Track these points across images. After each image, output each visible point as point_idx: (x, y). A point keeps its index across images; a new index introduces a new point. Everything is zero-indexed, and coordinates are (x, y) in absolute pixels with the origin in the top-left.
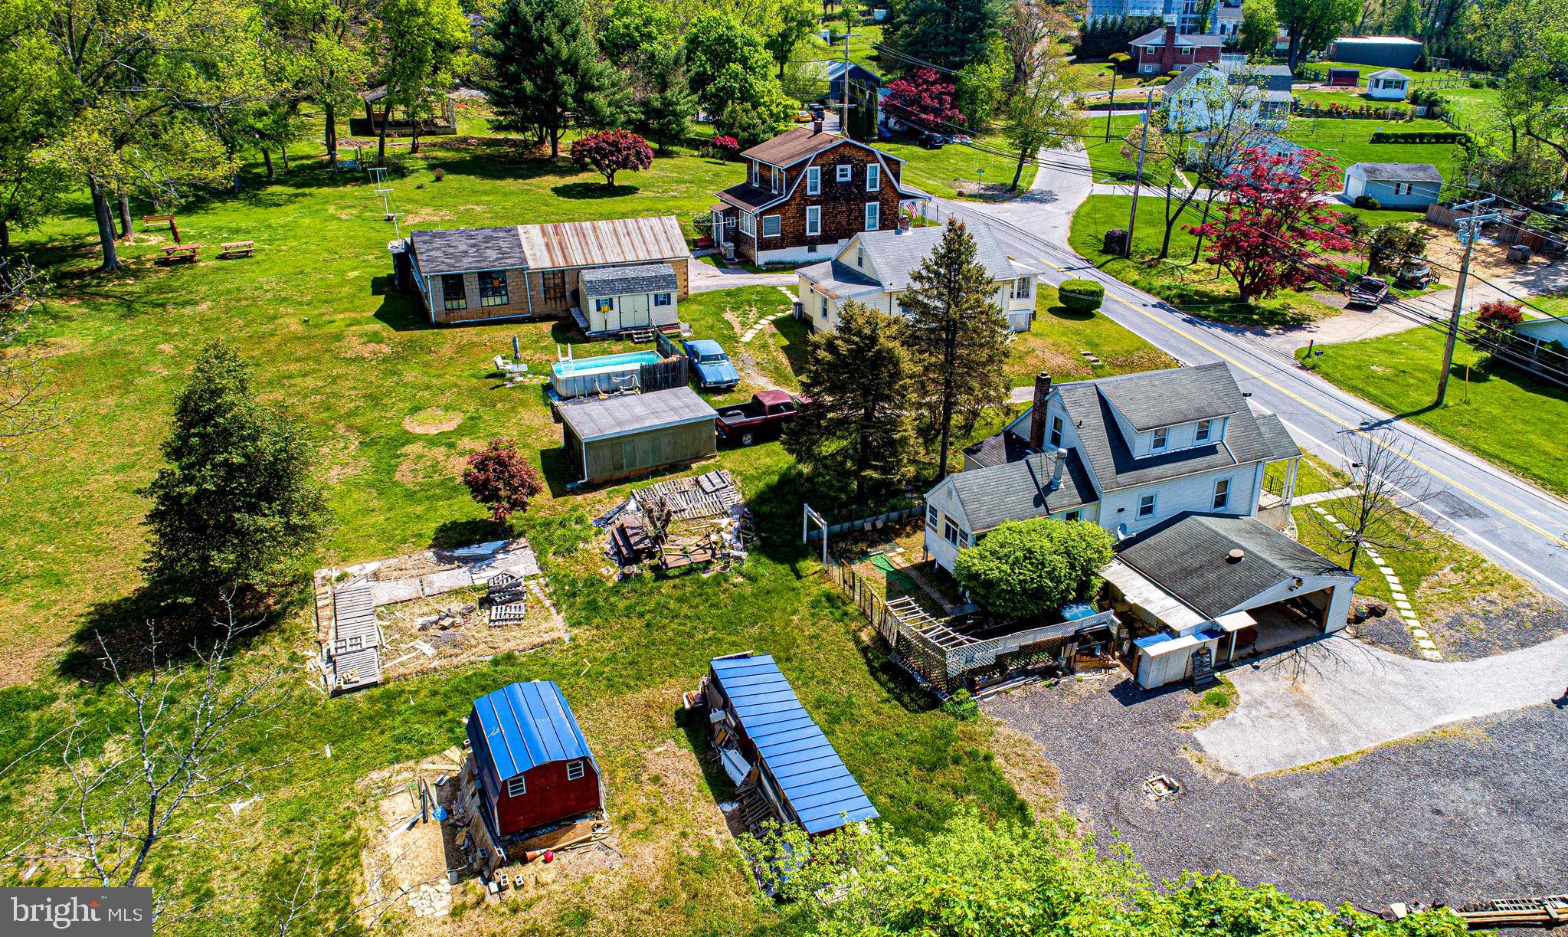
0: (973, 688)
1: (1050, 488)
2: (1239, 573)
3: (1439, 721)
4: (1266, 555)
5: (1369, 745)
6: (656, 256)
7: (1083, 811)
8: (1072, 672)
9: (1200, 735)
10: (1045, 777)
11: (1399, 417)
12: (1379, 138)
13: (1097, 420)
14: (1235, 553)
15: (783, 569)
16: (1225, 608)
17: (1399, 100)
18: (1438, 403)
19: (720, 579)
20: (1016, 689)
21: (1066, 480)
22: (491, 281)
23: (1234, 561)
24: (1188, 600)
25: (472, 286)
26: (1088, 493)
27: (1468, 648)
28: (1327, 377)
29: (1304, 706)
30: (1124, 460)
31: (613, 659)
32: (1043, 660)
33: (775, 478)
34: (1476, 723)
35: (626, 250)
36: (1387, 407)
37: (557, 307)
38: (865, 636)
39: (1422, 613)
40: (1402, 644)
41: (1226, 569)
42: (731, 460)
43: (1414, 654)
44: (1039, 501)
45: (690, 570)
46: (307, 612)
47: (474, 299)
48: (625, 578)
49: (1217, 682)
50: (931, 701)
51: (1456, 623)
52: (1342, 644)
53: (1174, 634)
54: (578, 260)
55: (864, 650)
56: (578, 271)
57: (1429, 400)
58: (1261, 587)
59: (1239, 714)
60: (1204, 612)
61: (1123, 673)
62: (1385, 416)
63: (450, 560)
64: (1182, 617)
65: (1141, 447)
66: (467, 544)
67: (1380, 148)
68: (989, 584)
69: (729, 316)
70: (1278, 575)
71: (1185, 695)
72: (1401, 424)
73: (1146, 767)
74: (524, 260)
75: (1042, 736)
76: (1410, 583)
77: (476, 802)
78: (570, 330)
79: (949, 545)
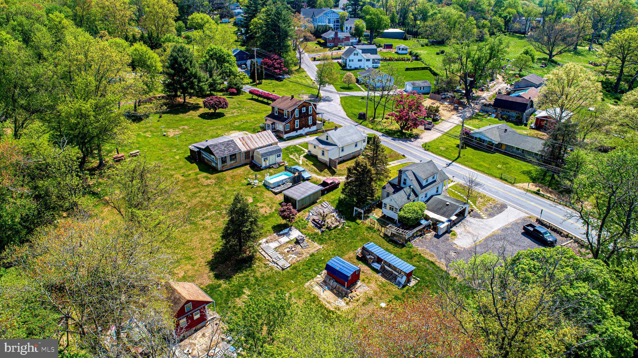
0: (410, 241)
1: (409, 195)
2: (450, 208)
3: (493, 230)
4: (453, 203)
5: (484, 238)
6: (271, 143)
7: (442, 260)
8: (424, 234)
9: (454, 242)
10: (432, 256)
11: (453, 161)
12: (407, 69)
13: (414, 179)
14: (448, 203)
15: (354, 223)
16: (451, 216)
17: (406, 54)
18: (459, 157)
19: (343, 228)
20: (416, 239)
21: (412, 194)
22: (233, 157)
23: (447, 205)
24: (443, 215)
25: (228, 159)
26: (416, 195)
27: (491, 215)
28: (432, 152)
29: (469, 232)
30: (422, 187)
31: (334, 250)
32: (419, 233)
33: (337, 201)
34: (499, 230)
35: (263, 142)
36: (449, 159)
37: (248, 161)
38: (382, 234)
39: (480, 209)
40: (479, 217)
41: (447, 207)
42: (325, 197)
43: (482, 218)
44: (408, 199)
45: (335, 227)
46: (258, 253)
47: (229, 163)
48: (322, 232)
49: (451, 231)
50: (403, 246)
51: (486, 210)
52: (468, 218)
53: (443, 223)
54: (253, 147)
55: (384, 238)
56: (253, 151)
57: (456, 156)
58: (456, 210)
59: (459, 236)
60: (447, 217)
61: (434, 233)
62: (450, 162)
63: (281, 235)
64: (444, 219)
65: (424, 183)
66: (282, 230)
67: (408, 72)
68: (408, 219)
69: (291, 156)
70: (458, 207)
71: (447, 235)
72: (454, 163)
73: (449, 250)
74: (240, 150)
75: (427, 248)
76: (475, 203)
77: (335, 283)
78: (256, 167)
79: (391, 211)
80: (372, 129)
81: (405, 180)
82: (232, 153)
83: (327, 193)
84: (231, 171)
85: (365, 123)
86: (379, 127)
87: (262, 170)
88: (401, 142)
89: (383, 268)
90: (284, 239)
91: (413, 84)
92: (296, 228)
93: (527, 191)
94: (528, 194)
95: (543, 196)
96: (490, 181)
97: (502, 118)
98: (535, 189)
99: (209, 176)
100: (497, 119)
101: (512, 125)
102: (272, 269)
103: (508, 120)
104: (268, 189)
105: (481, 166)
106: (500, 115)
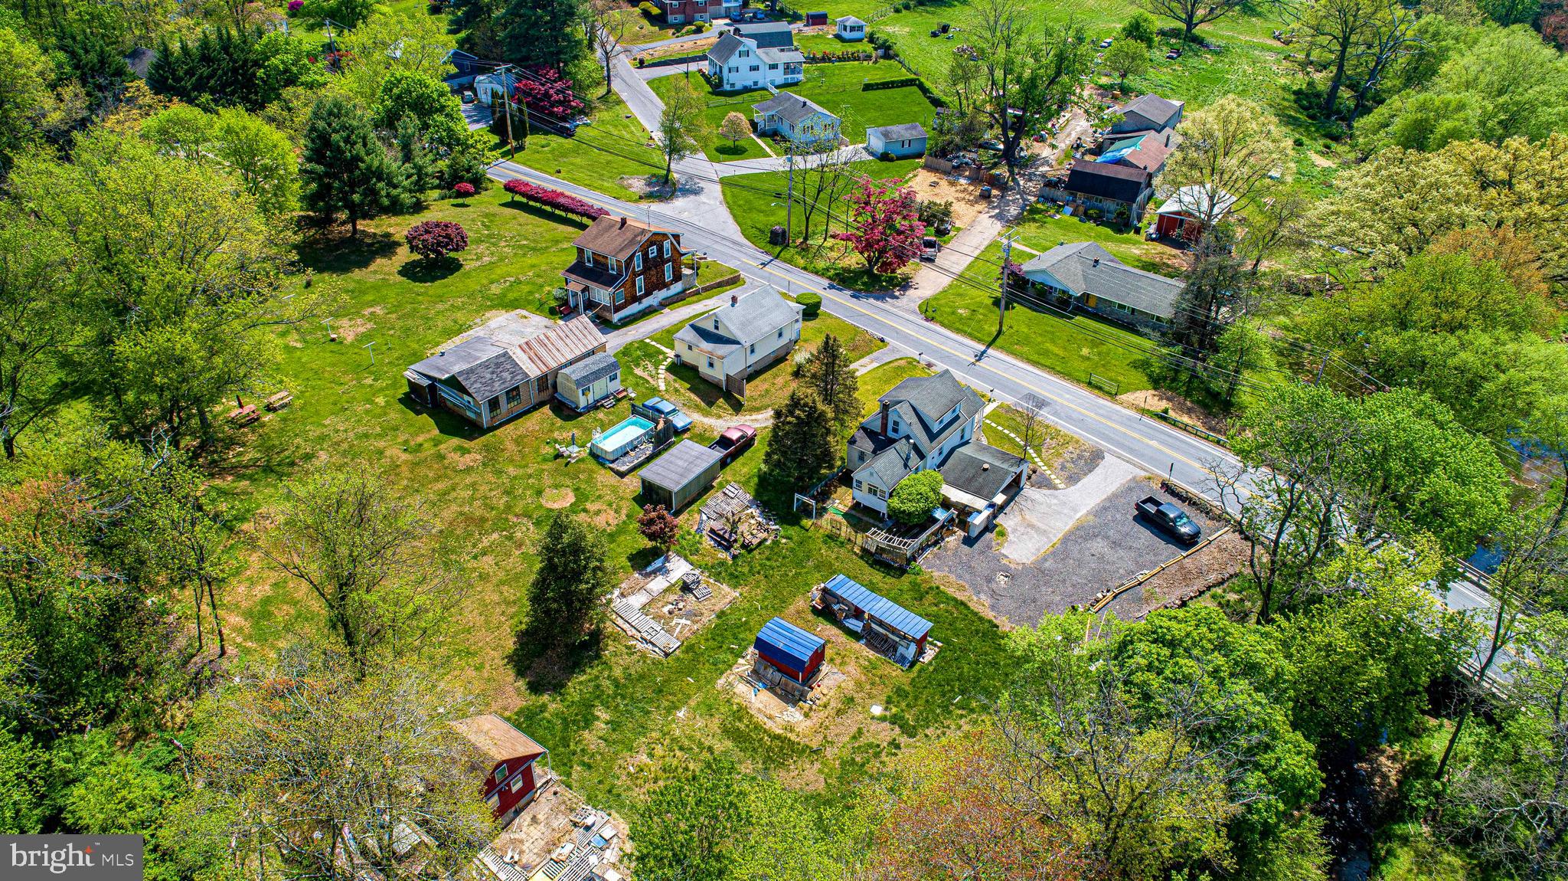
0: (914, 559)
1: (908, 459)
2: (991, 476)
3: (1078, 515)
4: (997, 463)
5: (1060, 536)
6: (590, 347)
7: (983, 596)
8: (943, 539)
9: (1003, 551)
10: (961, 588)
11: (989, 346)
12: (867, 87)
13: (915, 420)
14: (986, 466)
15: (796, 528)
16: (994, 495)
17: (861, 40)
18: (1000, 332)
19: (775, 543)
20: (927, 553)
21: (913, 454)
22: (513, 393)
23: (985, 470)
24: (977, 493)
25: (503, 400)
26: (922, 456)
27: (1072, 479)
28: (943, 324)
29: (1031, 526)
30: (932, 436)
31: (765, 598)
32: (934, 538)
33: (756, 479)
34: (1089, 513)
35: (573, 346)
36: (979, 340)
37: (545, 396)
38: (857, 550)
39: (1050, 466)
40: (1050, 486)
41: (985, 474)
42: (727, 474)
43: (1055, 488)
44: (906, 466)
45: (760, 544)
46: (608, 623)
47: (504, 407)
48: (734, 557)
49: (996, 526)
50: (902, 571)
51: (1063, 468)
52: (1028, 491)
53: (980, 512)
54: (554, 365)
55: (862, 557)
56: (556, 373)
57: (994, 329)
58: (1004, 480)
59: (1011, 537)
60: (985, 497)
61: (961, 534)
62: (982, 348)
63: (648, 575)
64: (979, 503)
65: (936, 428)
66: (649, 564)
67: (870, 97)
68: (910, 514)
69: (638, 371)
70: (1007, 473)
71: (988, 535)
72: (990, 351)
73: (994, 571)
74: (527, 376)
75: (950, 571)
76: (1039, 452)
77: (778, 676)
78: (566, 411)
79: (871, 496)
80: (805, 269)
81: (896, 423)
82: (509, 386)
83: (733, 460)
84: (510, 427)
85: (785, 254)
86: (821, 264)
87: (581, 414)
88: (872, 301)
89: (867, 629)
90: (658, 584)
91: (886, 135)
92: (678, 554)
93: (1143, 411)
94: (1146, 420)
95: (1174, 424)
96: (1069, 392)
97: (1086, 217)
98: (1159, 405)
99: (467, 444)
100: (1076, 220)
101: (1109, 231)
102: (644, 656)
103: (1099, 220)
104: (603, 465)
105: (1046, 353)
106: (1081, 209)
